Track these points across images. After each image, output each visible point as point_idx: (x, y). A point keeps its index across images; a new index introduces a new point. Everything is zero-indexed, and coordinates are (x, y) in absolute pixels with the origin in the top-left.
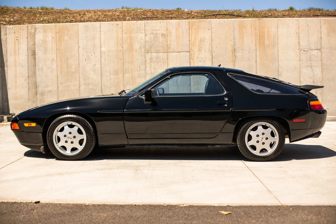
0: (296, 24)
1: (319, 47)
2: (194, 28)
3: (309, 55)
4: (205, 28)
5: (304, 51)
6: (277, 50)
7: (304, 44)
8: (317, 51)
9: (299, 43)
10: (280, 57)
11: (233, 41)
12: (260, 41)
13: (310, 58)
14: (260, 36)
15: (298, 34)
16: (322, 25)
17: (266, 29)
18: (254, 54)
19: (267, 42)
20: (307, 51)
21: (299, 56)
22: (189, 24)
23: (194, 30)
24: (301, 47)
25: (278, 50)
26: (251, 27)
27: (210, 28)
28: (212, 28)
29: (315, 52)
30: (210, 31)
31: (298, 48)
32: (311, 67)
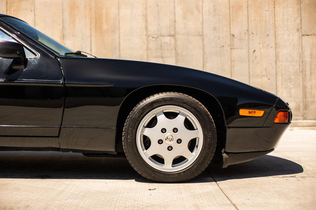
0: (143, 4)
1: (172, 33)
2: (13, 9)
3: (160, 42)
4: (27, 9)
5: (153, 38)
6: (117, 36)
7: (152, 28)
8: (169, 38)
9: (146, 28)
10: (121, 45)
11: (61, 25)
12: (96, 25)
13: (161, 46)
14: (96, 19)
15: (145, 16)
16: (176, 5)
17: (104, 11)
18: (89, 42)
19: (105, 27)
20: (157, 38)
21: (146, 44)
22: (7, 4)
23: (12, 12)
24: (149, 33)
25: (119, 37)
26: (85, 7)
27: (33, 9)
28: (36, 10)
29: (167, 39)
30: (33, 14)
31: (145, 33)
32: (162, 57)
